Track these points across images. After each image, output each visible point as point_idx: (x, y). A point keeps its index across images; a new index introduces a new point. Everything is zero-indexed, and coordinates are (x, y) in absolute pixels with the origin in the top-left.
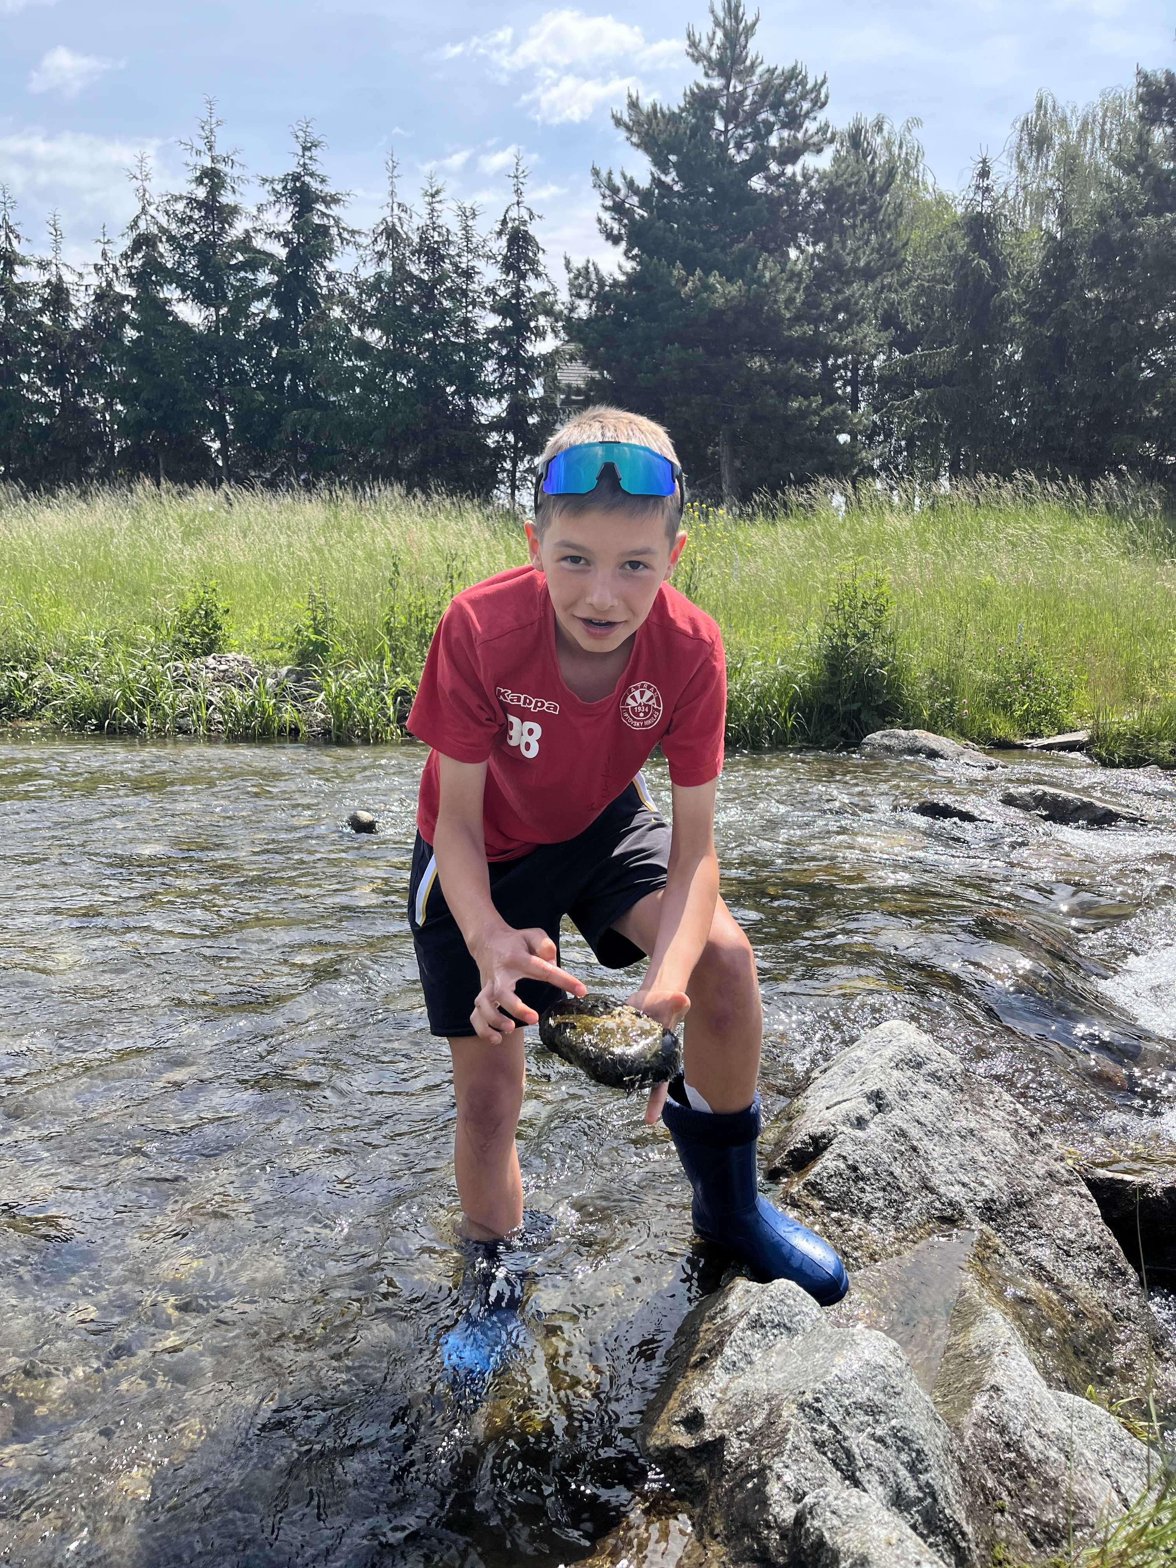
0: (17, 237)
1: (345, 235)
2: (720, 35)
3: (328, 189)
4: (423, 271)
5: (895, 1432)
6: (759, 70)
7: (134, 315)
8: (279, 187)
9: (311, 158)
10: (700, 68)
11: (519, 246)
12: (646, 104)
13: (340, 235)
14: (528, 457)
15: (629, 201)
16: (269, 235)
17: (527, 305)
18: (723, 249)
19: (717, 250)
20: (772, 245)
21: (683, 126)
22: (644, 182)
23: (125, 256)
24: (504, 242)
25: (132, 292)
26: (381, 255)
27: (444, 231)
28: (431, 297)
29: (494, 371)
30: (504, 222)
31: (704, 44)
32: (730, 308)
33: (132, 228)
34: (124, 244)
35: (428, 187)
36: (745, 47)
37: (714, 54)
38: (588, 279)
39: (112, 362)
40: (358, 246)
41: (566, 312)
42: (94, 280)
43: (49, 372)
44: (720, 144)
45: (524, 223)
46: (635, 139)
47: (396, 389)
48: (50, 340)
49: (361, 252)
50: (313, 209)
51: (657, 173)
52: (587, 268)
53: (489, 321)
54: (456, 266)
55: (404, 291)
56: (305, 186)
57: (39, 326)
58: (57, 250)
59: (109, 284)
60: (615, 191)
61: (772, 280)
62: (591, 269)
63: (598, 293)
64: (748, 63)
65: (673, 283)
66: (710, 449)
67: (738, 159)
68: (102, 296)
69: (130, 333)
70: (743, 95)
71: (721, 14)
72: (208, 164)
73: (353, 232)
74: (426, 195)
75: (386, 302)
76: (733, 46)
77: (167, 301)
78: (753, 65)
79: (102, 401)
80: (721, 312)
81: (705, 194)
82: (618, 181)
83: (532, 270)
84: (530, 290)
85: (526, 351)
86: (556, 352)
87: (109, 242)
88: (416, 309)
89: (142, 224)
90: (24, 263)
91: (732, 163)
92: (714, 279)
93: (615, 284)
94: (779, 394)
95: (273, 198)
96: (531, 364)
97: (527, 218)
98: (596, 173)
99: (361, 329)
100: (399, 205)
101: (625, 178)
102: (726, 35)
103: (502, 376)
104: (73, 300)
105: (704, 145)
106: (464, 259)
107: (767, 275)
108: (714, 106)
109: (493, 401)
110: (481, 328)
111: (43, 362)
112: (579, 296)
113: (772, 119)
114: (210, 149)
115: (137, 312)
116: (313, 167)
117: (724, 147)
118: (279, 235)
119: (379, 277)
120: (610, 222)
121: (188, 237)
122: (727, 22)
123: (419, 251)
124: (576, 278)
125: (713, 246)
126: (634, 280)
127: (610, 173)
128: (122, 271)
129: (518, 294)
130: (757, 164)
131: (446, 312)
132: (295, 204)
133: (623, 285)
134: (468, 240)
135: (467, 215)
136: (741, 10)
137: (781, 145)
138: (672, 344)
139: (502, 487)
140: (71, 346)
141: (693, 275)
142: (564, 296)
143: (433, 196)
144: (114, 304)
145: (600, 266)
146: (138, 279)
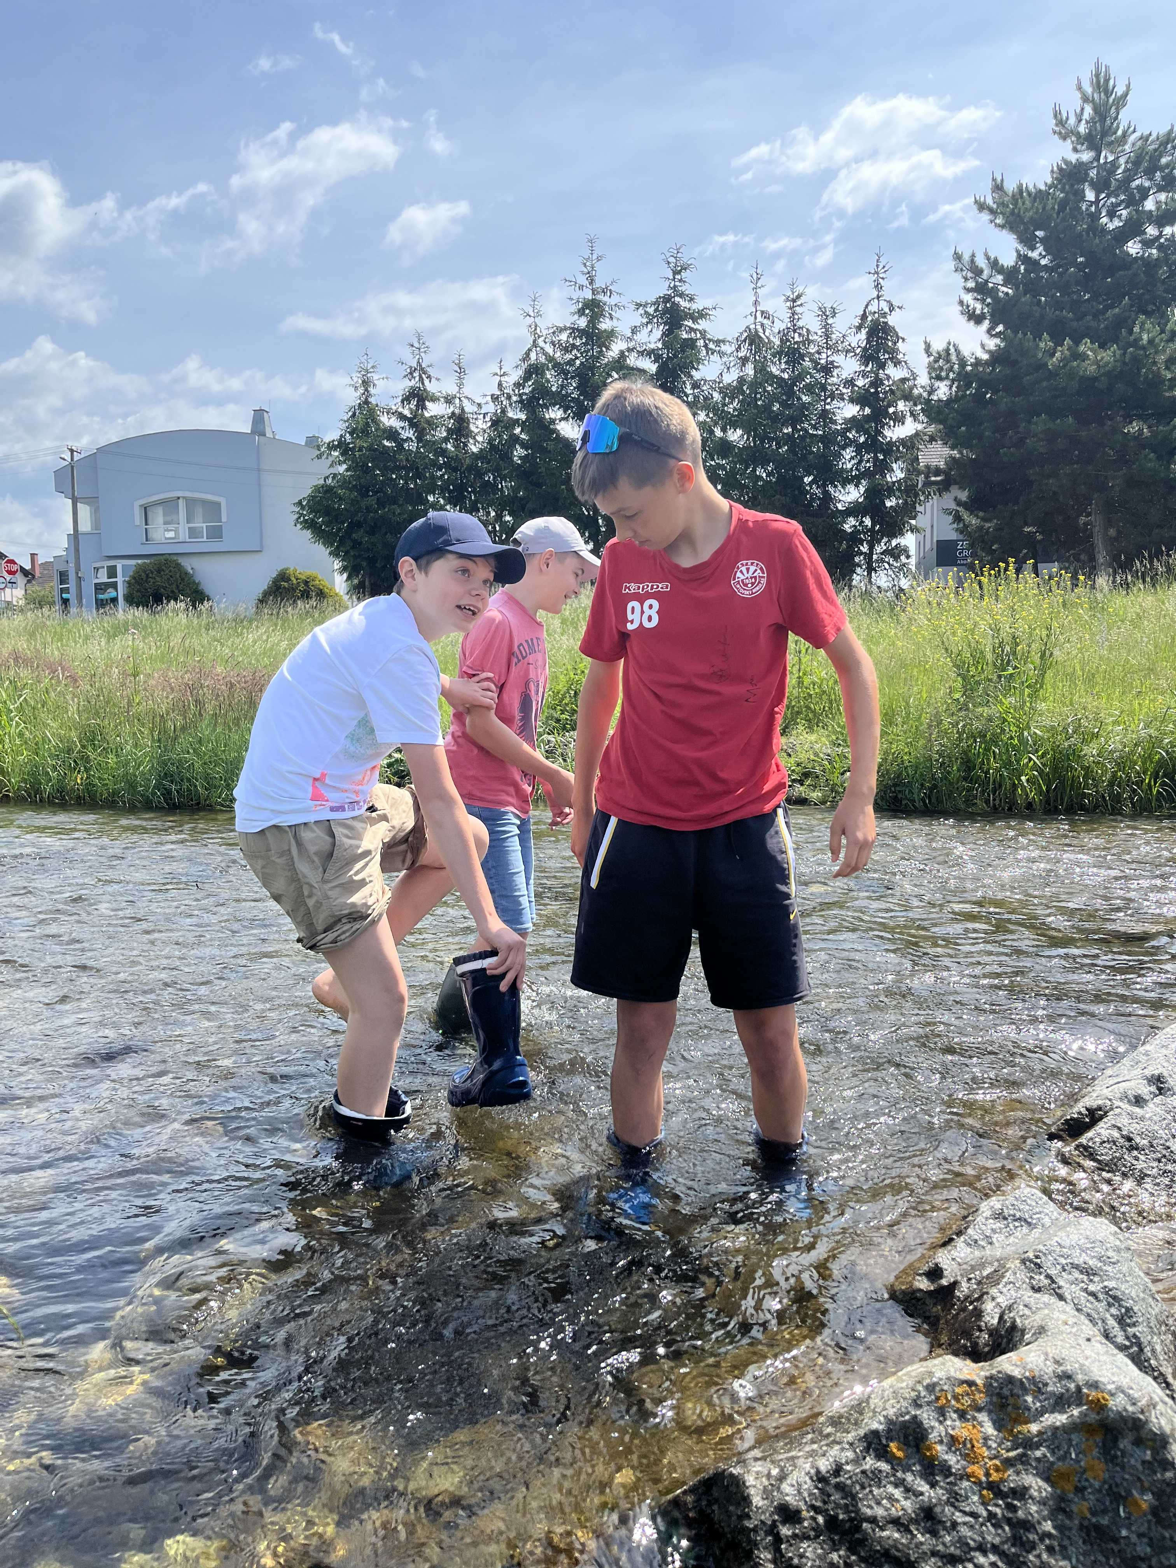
0: (429, 377)
1: (711, 346)
2: (1088, 111)
3: (696, 306)
4: (783, 371)
5: (1107, 1291)
6: (1132, 138)
7: (523, 436)
8: (651, 310)
9: (680, 281)
10: (1068, 144)
11: (879, 338)
12: (1010, 187)
13: (706, 346)
14: (885, 540)
15: (993, 280)
16: (641, 353)
17: (885, 393)
18: (1095, 316)
19: (1089, 318)
20: (1150, 307)
21: (1050, 201)
22: (1008, 260)
23: (518, 385)
24: (863, 335)
25: (523, 417)
26: (744, 361)
27: (804, 332)
28: (790, 393)
29: (852, 458)
30: (864, 317)
31: (1072, 121)
32: (1104, 374)
33: (524, 360)
34: (515, 376)
35: (789, 293)
36: (1116, 118)
37: (1082, 129)
38: (948, 361)
39: (503, 478)
40: (722, 354)
41: (925, 395)
42: (491, 408)
43: (450, 492)
44: (1091, 215)
45: (884, 315)
46: (999, 221)
47: (755, 483)
48: (453, 465)
49: (725, 359)
50: (681, 326)
51: (1023, 250)
52: (947, 351)
53: (850, 410)
54: (816, 363)
55: (765, 391)
56: (676, 305)
57: (444, 452)
58: (460, 386)
59: (503, 411)
60: (978, 272)
61: (1151, 342)
62: (952, 350)
63: (959, 374)
64: (1120, 133)
65: (1040, 355)
66: (1083, 519)
67: (1111, 226)
68: (499, 422)
69: (519, 452)
70: (1114, 165)
71: (1089, 90)
72: (589, 295)
73: (718, 342)
74: (787, 300)
75: (748, 403)
76: (1103, 119)
77: (553, 421)
78: (1125, 135)
79: (493, 514)
80: (1095, 379)
81: (1074, 263)
82: (981, 262)
83: (891, 359)
84: (888, 377)
85: (885, 437)
86: (917, 434)
87: (504, 374)
88: (776, 407)
89: (533, 356)
90: (434, 399)
91: (1103, 230)
92: (1086, 347)
93: (978, 362)
94: (1159, 458)
95: (645, 320)
96: (890, 449)
97: (887, 310)
98: (958, 257)
99: (724, 430)
100: (762, 312)
101: (988, 259)
102: (1095, 109)
103: (860, 462)
104: (472, 428)
105: (1074, 217)
106: (824, 356)
107: (1145, 337)
108: (1084, 179)
109: (851, 488)
110: (839, 418)
111: (447, 483)
112: (939, 378)
113: (1147, 184)
114: (591, 283)
115: (527, 433)
116: (682, 288)
117: (1096, 217)
118: (649, 353)
119: (741, 380)
120: (972, 303)
121: (571, 362)
122: (1096, 96)
123: (779, 353)
124: (936, 361)
125: (1084, 315)
126: (996, 358)
127: (973, 255)
128: (514, 398)
129: (877, 383)
130: (1133, 229)
131: (804, 406)
132: (665, 323)
133: (987, 363)
134: (827, 336)
135: (826, 314)
136: (1111, 83)
137: (1158, 209)
138: (1039, 415)
139: (858, 570)
140: (470, 468)
141: (1062, 345)
142: (923, 380)
143: (794, 301)
144: (507, 428)
145: (961, 348)
146: (530, 404)
